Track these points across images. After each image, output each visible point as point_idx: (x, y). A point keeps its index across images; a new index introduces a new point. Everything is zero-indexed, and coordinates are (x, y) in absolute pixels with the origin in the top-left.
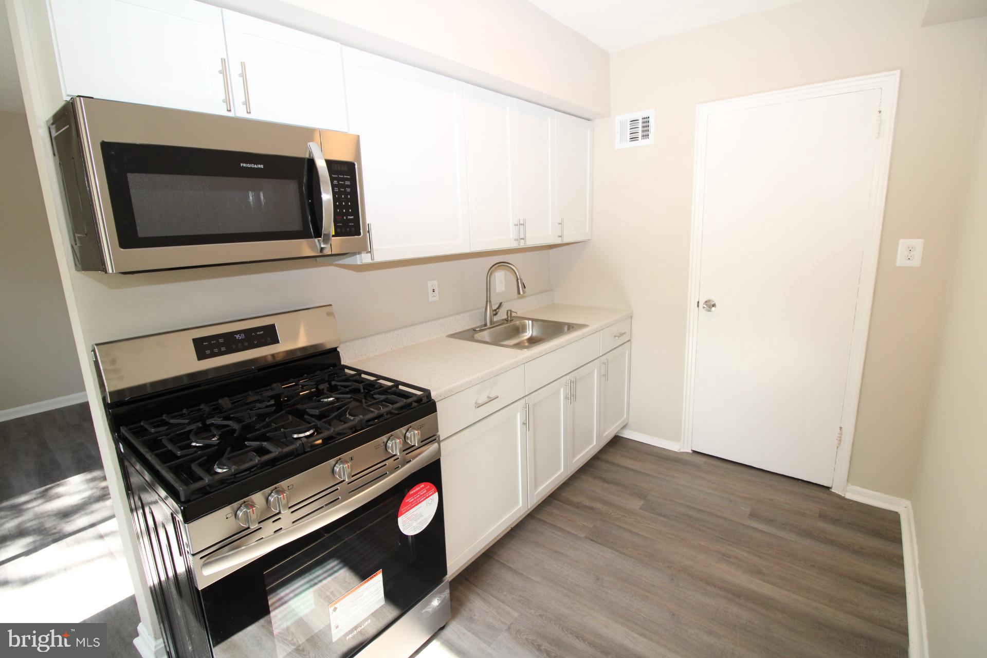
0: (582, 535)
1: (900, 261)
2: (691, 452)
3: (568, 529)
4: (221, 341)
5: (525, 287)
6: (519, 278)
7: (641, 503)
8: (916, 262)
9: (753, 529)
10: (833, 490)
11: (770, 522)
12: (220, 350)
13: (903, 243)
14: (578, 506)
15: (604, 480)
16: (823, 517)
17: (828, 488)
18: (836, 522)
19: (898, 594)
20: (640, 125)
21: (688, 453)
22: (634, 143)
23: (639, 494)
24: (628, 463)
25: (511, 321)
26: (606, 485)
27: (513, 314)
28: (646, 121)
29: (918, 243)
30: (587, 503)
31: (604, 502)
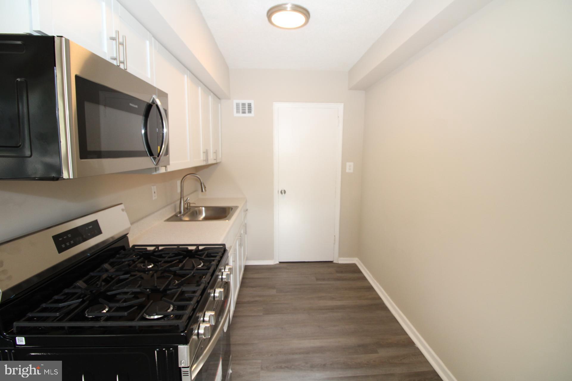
0: (261, 314)
1: (347, 171)
2: (278, 263)
3: (253, 314)
4: (69, 236)
5: (205, 188)
6: (202, 183)
7: (275, 290)
8: (352, 171)
9: (321, 284)
10: (335, 262)
11: (324, 280)
12: (70, 243)
13: (348, 164)
14: (249, 302)
15: (252, 287)
16: (337, 272)
17: (332, 262)
18: (342, 272)
19: (370, 288)
20: (247, 106)
21: (277, 264)
22: (244, 115)
23: (273, 287)
24: (256, 276)
25: (190, 209)
26: (254, 289)
27: (191, 205)
28: (250, 105)
29: (352, 164)
30: (252, 300)
31: (260, 296)
